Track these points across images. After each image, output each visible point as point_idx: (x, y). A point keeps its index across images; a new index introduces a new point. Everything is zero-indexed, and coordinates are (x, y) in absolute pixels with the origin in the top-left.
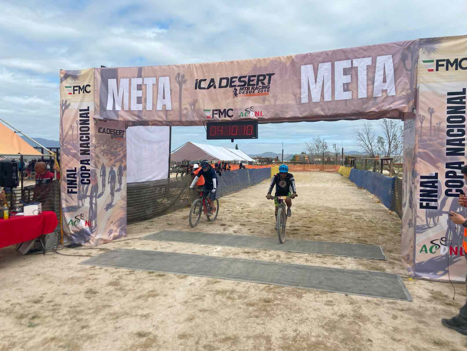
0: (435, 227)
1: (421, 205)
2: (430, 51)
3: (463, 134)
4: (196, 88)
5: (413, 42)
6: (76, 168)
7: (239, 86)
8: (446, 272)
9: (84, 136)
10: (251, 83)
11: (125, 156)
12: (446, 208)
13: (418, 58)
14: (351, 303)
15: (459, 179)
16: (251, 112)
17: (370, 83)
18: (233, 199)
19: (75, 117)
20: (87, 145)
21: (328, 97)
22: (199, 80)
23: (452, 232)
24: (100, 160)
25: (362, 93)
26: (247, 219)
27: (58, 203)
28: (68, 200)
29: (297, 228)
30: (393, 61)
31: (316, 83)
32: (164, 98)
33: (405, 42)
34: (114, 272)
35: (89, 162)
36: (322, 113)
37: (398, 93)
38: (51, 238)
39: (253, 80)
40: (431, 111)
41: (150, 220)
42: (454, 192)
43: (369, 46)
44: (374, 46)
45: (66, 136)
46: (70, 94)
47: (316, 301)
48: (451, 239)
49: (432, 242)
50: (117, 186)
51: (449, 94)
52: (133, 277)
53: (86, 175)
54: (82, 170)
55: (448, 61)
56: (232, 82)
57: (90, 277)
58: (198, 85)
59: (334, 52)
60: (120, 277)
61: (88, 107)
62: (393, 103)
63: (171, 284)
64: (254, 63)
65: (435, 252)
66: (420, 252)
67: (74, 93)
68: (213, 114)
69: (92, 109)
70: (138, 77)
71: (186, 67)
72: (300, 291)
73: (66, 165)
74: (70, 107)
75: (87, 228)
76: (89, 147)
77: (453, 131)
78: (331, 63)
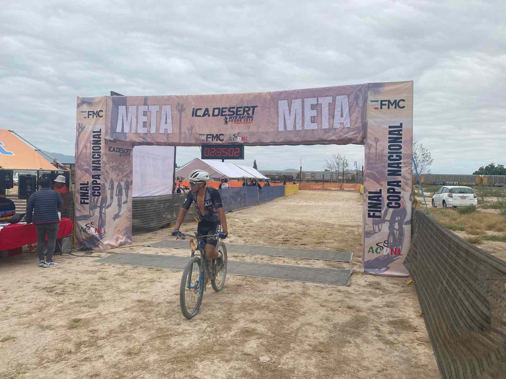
0: (379, 233)
1: (369, 214)
2: (377, 93)
3: (400, 159)
4: (193, 116)
5: (364, 85)
6: (88, 182)
7: (229, 115)
8: (388, 269)
9: (96, 154)
10: (239, 113)
11: (131, 172)
12: (388, 218)
13: (368, 98)
14: (303, 287)
15: (397, 195)
16: (238, 137)
17: (331, 117)
18: (238, 215)
19: (88, 138)
20: (99, 162)
21: (299, 128)
22: (195, 109)
23: (392, 237)
24: (109, 176)
25: (325, 125)
26: (246, 232)
27: (72, 212)
28: (80, 209)
29: (288, 239)
30: (348, 100)
31: (290, 115)
32: (166, 123)
33: (358, 85)
34: (120, 268)
35: (100, 177)
36: (295, 139)
37: (352, 125)
38: (66, 241)
39: (240, 111)
40: (377, 140)
41: (154, 232)
42: (393, 204)
43: (330, 87)
44: (334, 87)
45: (80, 154)
46: (85, 118)
47: (277, 286)
48: (392, 242)
49: (377, 245)
50: (124, 198)
51: (390, 127)
52: (136, 271)
53: (96, 188)
54: (93, 184)
55: (389, 102)
56: (223, 112)
57: (101, 270)
58: (195, 113)
59: (304, 91)
60: (126, 271)
61: (100, 129)
62: (348, 133)
63: (166, 275)
64: (241, 96)
65: (380, 252)
66: (368, 253)
67: (88, 117)
68: (207, 138)
69: (103, 131)
70: (144, 105)
71: (185, 98)
72: (268, 280)
73: (80, 179)
74: (84, 129)
75: (97, 235)
76: (100, 164)
77: (392, 156)
78: (301, 100)
